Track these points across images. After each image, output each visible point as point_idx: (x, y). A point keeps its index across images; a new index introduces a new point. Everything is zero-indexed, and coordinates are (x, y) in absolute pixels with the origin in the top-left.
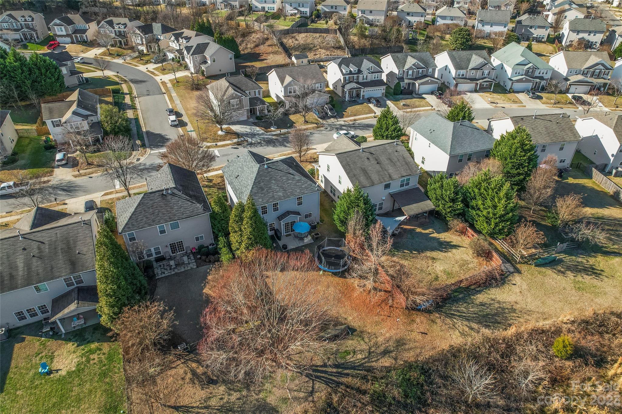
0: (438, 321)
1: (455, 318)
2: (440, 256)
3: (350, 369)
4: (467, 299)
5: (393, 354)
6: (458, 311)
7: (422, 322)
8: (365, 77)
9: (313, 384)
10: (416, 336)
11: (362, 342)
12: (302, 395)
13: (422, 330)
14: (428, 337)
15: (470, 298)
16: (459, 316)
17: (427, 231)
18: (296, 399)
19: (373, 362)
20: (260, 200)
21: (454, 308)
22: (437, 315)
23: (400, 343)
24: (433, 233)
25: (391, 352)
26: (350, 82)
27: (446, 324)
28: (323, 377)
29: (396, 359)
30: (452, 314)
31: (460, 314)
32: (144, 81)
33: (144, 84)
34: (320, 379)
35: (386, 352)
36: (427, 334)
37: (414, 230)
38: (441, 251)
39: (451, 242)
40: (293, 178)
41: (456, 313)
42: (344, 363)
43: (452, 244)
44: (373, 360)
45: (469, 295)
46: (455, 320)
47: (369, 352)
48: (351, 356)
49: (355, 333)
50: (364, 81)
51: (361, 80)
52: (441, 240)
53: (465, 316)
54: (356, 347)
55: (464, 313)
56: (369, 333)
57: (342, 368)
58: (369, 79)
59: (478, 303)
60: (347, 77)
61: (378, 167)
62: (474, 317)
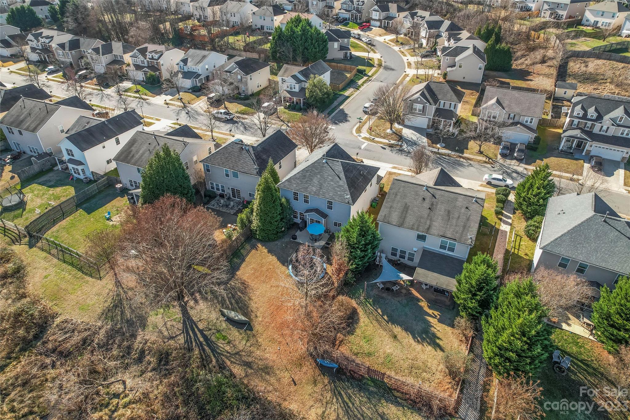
0: (320, 386)
1: (337, 399)
2: (405, 341)
3: (210, 349)
4: (374, 397)
5: (250, 371)
6: (350, 398)
7: (305, 373)
8: (605, 128)
9: (180, 334)
10: (286, 377)
11: (244, 342)
12: (166, 333)
13: (296, 378)
14: (293, 388)
15: (380, 400)
16: (344, 402)
17: (430, 312)
18: (160, 332)
19: (230, 360)
20: (295, 186)
21: (349, 391)
22: (326, 381)
23: (267, 370)
24: (435, 317)
25: (251, 368)
26: (578, 128)
27: (322, 395)
28: (190, 337)
29: (246, 376)
30: (340, 394)
31: (348, 401)
32: (393, 70)
33: (391, 72)
34: (187, 336)
35: (248, 365)
36: (295, 385)
37: (418, 300)
38: (414, 337)
39: (439, 338)
40: (338, 182)
41: (345, 396)
42: (213, 342)
43: (438, 341)
44: (232, 360)
45: (383, 396)
46: (335, 400)
47: (238, 352)
48: (223, 342)
49: (249, 332)
50: (602, 133)
51: (596, 130)
52: (432, 329)
53: (349, 407)
54: (235, 340)
55: (353, 404)
56: (257, 341)
57: (207, 343)
58: (610, 133)
59: (380, 411)
60: (576, 121)
61: (426, 212)
62: (356, 416)
